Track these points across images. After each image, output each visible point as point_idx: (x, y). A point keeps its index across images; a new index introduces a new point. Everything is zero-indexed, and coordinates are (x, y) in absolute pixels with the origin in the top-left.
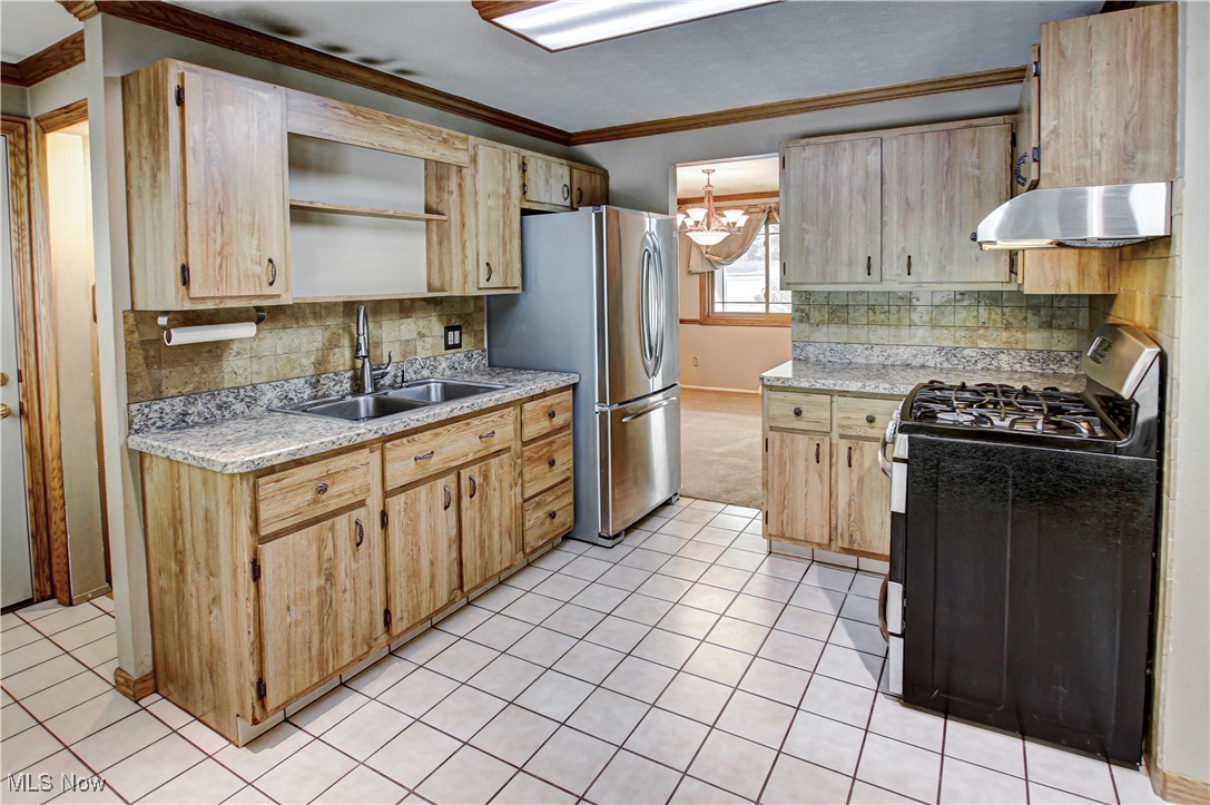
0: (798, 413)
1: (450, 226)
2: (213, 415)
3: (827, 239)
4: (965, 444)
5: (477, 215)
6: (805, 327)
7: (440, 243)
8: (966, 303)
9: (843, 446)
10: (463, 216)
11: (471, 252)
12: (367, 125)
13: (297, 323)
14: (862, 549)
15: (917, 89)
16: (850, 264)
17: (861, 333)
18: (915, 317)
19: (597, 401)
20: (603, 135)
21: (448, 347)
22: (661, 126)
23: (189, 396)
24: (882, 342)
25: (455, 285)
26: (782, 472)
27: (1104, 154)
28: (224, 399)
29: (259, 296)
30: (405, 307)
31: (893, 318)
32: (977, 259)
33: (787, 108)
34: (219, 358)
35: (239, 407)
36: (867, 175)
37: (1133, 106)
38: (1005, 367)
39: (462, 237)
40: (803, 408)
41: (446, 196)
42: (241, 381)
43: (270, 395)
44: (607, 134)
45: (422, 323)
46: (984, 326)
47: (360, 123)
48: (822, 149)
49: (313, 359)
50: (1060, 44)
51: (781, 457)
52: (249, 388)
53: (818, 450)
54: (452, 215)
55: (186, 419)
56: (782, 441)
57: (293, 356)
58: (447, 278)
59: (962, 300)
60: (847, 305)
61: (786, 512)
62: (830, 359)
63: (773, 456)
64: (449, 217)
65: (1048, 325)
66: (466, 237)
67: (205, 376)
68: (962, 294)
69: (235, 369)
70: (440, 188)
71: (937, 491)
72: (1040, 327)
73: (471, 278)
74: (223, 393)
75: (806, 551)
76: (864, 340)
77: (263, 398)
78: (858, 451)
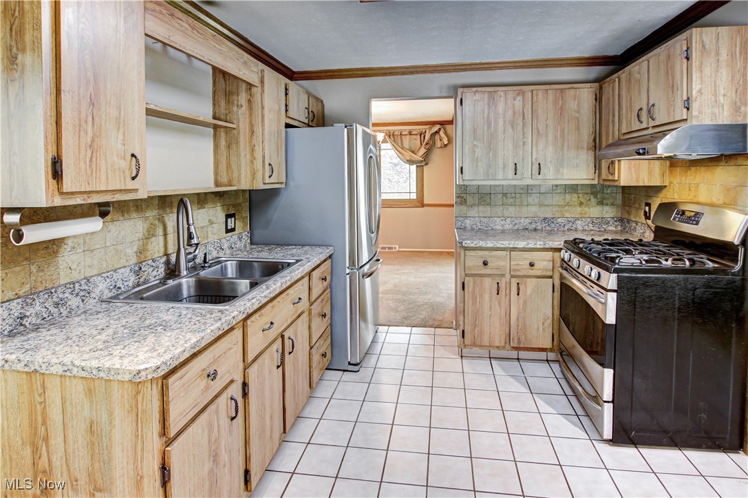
0: (485, 263)
1: (238, 134)
2: (50, 314)
3: (490, 151)
4: (651, 277)
5: (263, 125)
6: (464, 208)
7: (229, 147)
8: (559, 191)
9: (514, 282)
10: (251, 125)
11: (258, 155)
12: (200, 40)
13: (123, 216)
14: (526, 346)
15: (532, 64)
16: (504, 168)
17: (499, 210)
18: (530, 200)
19: (348, 265)
20: (320, 75)
21: (228, 231)
22: (365, 72)
23: (26, 297)
24: (511, 216)
25: (243, 181)
26: (474, 303)
27: (725, 106)
28: (61, 296)
29: (121, 191)
30: (202, 199)
31: (518, 201)
32: (577, 165)
33: (453, 68)
34: (56, 253)
35: (74, 302)
36: (514, 113)
37: (739, 81)
38: (580, 228)
39: (251, 141)
40: (489, 260)
41: (235, 109)
42: (76, 276)
43: (102, 288)
44: (323, 74)
45: (212, 211)
46: (568, 204)
47: (195, 37)
48: (486, 95)
49: (135, 249)
50: (703, 41)
51: (473, 293)
52: (83, 282)
53: (498, 286)
54: (241, 125)
55: (24, 322)
56: (475, 283)
57: (119, 248)
58: (235, 175)
59: (557, 190)
60: (490, 194)
61: (477, 328)
62: (480, 227)
63: (468, 293)
64: (238, 126)
65: (601, 203)
66: (255, 142)
67: (41, 274)
68: (556, 186)
69: (69, 266)
70: (228, 102)
71: (635, 308)
72: (597, 204)
73: (259, 175)
74: (60, 290)
75: (485, 353)
76: (500, 214)
77: (95, 290)
78: (523, 285)
